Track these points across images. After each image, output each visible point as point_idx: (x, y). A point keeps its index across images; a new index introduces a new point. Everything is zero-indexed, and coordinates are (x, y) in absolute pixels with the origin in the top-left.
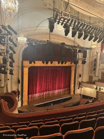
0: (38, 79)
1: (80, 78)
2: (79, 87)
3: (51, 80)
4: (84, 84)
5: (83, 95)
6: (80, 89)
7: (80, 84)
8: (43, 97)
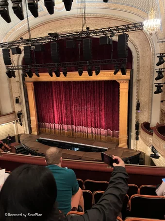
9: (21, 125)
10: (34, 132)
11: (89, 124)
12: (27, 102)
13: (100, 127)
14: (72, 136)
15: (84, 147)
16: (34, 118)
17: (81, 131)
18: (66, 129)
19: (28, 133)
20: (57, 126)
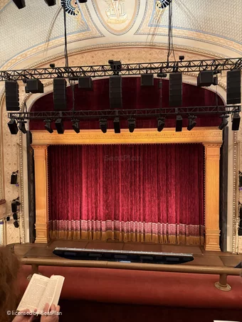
9: (17, 225)
10: (42, 238)
11: (147, 218)
12: (32, 181)
13: (168, 221)
14: (115, 240)
16: (42, 212)
17: (132, 230)
18: (103, 228)
19: (28, 241)
20: (84, 223)
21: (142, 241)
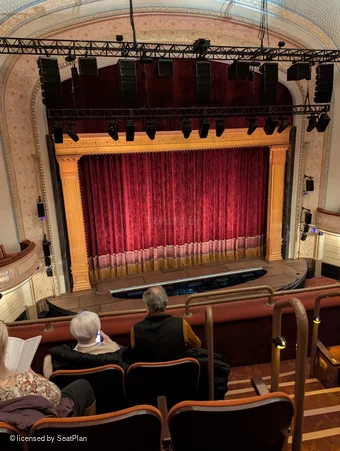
0: (126, 201)
1: (314, 195)
2: (306, 230)
3: (177, 204)
4: (325, 219)
5: (323, 264)
6: (310, 239)
7: (308, 218)
8: (152, 265)
9: (50, 273)
10: (82, 283)
13: (226, 236)
15: (200, 283)
19: (64, 291)
20: (131, 255)
21: (199, 263)
